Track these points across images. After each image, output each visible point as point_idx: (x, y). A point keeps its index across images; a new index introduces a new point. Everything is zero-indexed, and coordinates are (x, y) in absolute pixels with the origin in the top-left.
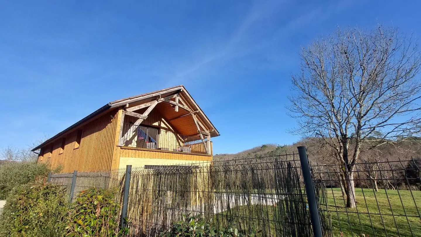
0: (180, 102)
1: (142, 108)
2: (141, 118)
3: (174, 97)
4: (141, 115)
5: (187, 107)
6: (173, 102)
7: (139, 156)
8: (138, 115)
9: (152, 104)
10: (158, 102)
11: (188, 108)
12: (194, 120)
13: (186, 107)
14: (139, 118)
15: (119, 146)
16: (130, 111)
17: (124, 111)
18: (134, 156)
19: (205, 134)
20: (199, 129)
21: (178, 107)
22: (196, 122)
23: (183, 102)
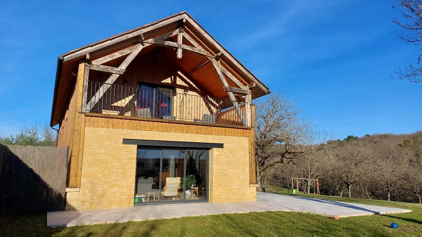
0: (185, 41)
1: (117, 57)
2: (114, 72)
3: (174, 34)
4: (116, 69)
5: (200, 48)
6: (170, 42)
7: (113, 126)
8: (109, 69)
9: (134, 50)
10: (143, 45)
11: (203, 50)
12: (215, 69)
13: (198, 49)
14: (112, 73)
15: (84, 113)
16: (98, 64)
17: (87, 64)
18: (105, 126)
19: (240, 92)
20: (226, 84)
21: (181, 50)
22: (219, 73)
23: (192, 42)
